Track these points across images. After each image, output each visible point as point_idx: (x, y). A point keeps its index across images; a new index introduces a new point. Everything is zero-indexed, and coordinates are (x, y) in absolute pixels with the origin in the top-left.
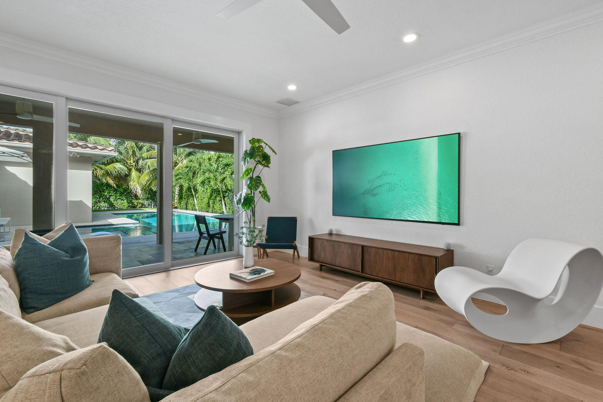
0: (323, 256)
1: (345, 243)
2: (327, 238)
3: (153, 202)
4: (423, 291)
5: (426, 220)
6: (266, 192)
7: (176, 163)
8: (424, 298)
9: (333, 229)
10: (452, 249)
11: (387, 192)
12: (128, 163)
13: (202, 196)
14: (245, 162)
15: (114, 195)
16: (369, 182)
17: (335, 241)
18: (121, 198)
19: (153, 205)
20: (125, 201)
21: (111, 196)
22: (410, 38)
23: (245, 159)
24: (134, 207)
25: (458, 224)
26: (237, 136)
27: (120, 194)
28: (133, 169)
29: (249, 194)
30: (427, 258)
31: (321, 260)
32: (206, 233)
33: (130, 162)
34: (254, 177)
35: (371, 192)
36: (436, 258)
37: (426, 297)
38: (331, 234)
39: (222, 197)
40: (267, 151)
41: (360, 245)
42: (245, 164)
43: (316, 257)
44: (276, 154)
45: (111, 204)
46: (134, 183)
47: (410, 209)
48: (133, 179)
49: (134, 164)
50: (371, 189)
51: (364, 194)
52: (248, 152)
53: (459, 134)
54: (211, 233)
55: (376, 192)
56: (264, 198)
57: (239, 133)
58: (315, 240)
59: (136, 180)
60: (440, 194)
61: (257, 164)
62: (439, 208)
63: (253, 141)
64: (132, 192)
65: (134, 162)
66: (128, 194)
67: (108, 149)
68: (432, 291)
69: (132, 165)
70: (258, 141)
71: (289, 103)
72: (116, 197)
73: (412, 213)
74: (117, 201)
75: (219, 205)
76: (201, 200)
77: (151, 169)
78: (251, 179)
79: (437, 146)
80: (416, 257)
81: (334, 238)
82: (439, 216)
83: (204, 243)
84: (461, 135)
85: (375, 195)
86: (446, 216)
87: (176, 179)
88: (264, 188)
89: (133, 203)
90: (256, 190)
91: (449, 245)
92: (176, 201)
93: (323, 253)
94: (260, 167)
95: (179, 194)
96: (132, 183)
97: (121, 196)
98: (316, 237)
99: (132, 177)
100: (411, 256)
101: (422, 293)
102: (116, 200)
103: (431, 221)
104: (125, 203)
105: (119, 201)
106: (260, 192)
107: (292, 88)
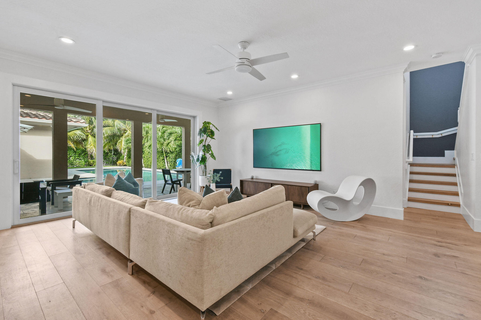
0: (249, 190)
1: (262, 182)
2: (250, 180)
3: (106, 161)
4: (303, 205)
5: (305, 169)
6: (213, 154)
7: (125, 130)
8: (303, 209)
9: (254, 176)
10: (317, 183)
11: (285, 154)
12: (85, 131)
13: (148, 156)
14: (201, 136)
15: (74, 156)
16: (274, 148)
17: (255, 182)
18: (79, 158)
19: (105, 164)
20: (82, 160)
21: (71, 156)
22: (295, 77)
23: (201, 134)
24: (91, 165)
25: (320, 170)
26: (193, 119)
27: (78, 155)
28: (90, 135)
29: (203, 155)
30: (304, 188)
31: (247, 193)
32: (170, 180)
33: (86, 129)
34: (206, 145)
35: (276, 154)
36: (308, 187)
37: (304, 208)
38: (252, 178)
39: (165, 157)
40: (213, 129)
41: (270, 183)
42: (201, 137)
43: (244, 192)
44: (219, 131)
45: (71, 163)
46: (91, 147)
47: (296, 163)
48: (90, 143)
49: (90, 131)
50: (276, 152)
51: (271, 155)
52: (202, 130)
53: (320, 124)
54: (173, 180)
55: (278, 153)
56: (213, 158)
57: (194, 117)
58: (244, 182)
59: (92, 143)
60: (311, 155)
61: (207, 137)
62: (311, 162)
63: (205, 123)
64: (88, 153)
65: (90, 130)
66: (85, 155)
67: (80, 122)
68: (307, 204)
69: (88, 132)
70: (209, 123)
71: (226, 99)
72: (75, 157)
73: (298, 165)
74: (76, 161)
75: (162, 163)
76: (147, 159)
77: (105, 135)
78: (204, 146)
79: (310, 130)
80: (299, 188)
81: (254, 180)
82: (311, 167)
83: (168, 187)
84: (321, 124)
85: (278, 155)
86: (314, 167)
87: (127, 143)
88: (212, 152)
89: (89, 162)
90: (208, 153)
91: (316, 181)
92: (125, 160)
93: (249, 189)
94: (209, 139)
95: (128, 154)
96: (89, 146)
97: (79, 156)
98: (244, 180)
99: (89, 141)
100: (297, 187)
101: (302, 206)
102: (75, 159)
103: (307, 169)
104: (83, 162)
105: (78, 160)
106: (210, 154)
107: (230, 93)
